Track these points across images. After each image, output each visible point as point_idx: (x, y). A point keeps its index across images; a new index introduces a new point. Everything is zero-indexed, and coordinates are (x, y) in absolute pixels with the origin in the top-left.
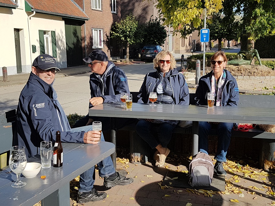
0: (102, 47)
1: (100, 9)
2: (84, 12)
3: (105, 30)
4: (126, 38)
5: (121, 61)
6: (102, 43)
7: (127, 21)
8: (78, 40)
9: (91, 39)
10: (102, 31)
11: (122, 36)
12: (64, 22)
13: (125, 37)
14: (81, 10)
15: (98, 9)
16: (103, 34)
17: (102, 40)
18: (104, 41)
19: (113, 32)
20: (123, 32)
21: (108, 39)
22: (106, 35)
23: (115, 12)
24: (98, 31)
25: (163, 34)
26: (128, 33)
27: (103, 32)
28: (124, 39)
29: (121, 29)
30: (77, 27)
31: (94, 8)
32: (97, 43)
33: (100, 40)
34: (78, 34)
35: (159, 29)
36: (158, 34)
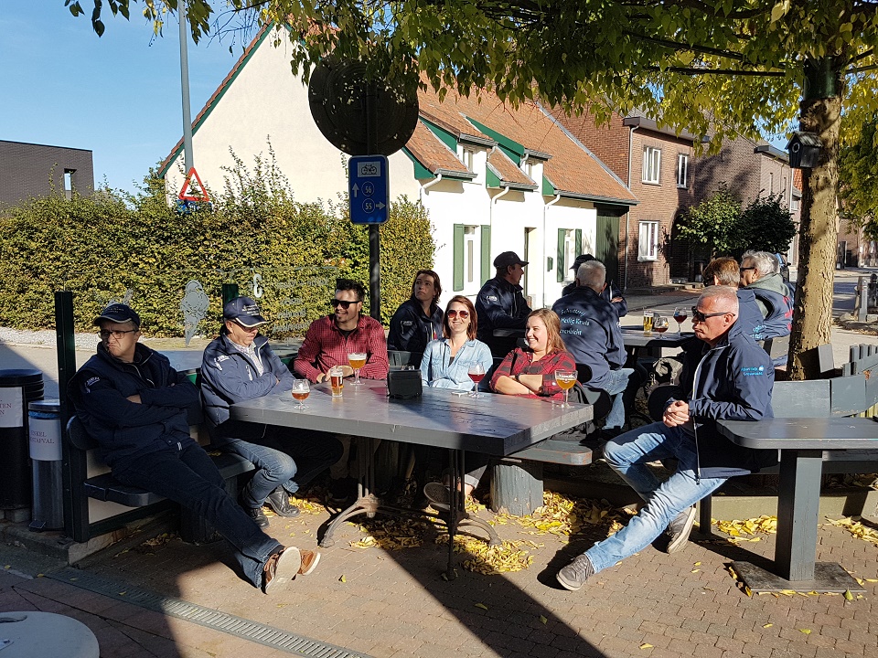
0: (654, 258)
1: (657, 182)
2: (629, 190)
3: (663, 224)
4: (710, 239)
5: (694, 287)
6: (655, 249)
7: (714, 203)
8: (612, 246)
9: (636, 242)
10: (656, 226)
11: (702, 233)
12: (595, 211)
13: (710, 236)
14: (624, 186)
15: (653, 181)
16: (659, 230)
17: (656, 243)
18: (659, 245)
19: (684, 228)
20: (706, 226)
21: (667, 240)
22: (665, 233)
23: (684, 186)
24: (650, 225)
25: (787, 228)
26: (717, 227)
27: (659, 227)
28: (706, 240)
29: (701, 220)
30: (613, 219)
31: (646, 181)
32: (644, 250)
33: (652, 243)
34: (614, 234)
35: (777, 218)
36: (776, 228)
